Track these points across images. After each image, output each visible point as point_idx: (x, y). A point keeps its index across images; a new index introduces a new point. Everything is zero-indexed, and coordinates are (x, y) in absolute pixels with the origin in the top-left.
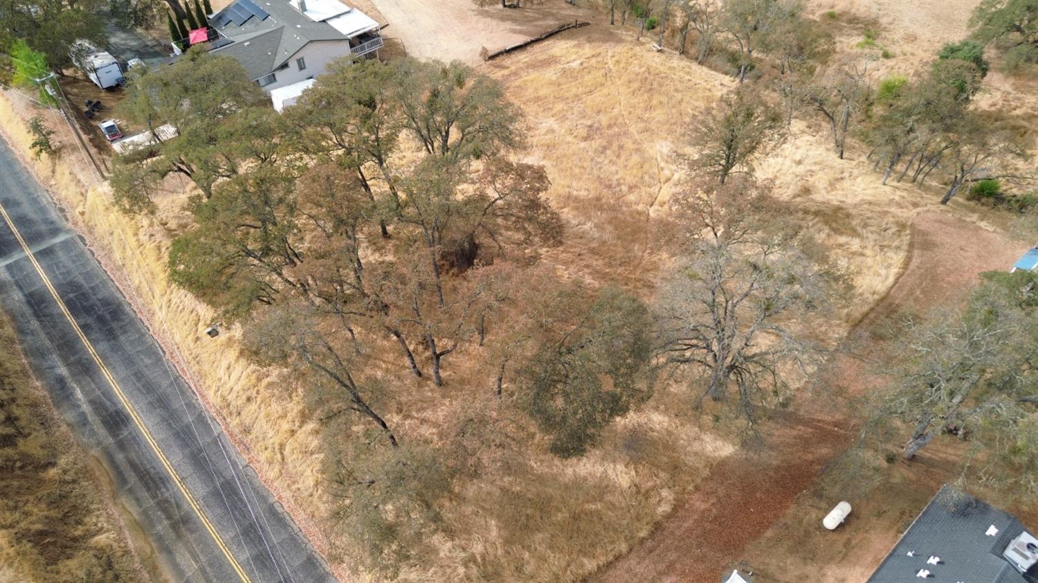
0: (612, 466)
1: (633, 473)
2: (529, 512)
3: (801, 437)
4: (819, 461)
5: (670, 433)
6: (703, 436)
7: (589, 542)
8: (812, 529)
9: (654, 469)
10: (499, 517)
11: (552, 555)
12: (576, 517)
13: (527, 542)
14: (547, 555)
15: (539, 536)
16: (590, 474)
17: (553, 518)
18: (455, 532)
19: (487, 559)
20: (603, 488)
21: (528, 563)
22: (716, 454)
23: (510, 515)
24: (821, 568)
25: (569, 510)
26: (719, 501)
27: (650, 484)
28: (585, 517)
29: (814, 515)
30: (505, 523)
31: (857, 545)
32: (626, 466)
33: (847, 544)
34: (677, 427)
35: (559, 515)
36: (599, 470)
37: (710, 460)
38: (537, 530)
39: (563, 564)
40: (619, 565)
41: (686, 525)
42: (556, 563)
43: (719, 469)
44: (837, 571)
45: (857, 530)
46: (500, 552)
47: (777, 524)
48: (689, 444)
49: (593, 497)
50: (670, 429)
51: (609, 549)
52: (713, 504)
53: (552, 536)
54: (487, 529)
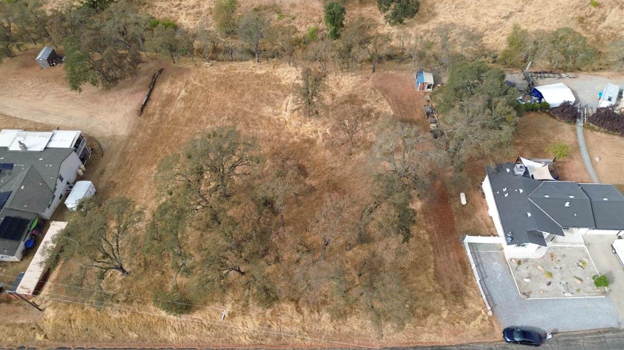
4: (441, 187)
7: (423, 265)
8: (462, 208)
11: (420, 277)
13: (410, 281)
26: (434, 221)
29: (458, 204)
31: (474, 202)
33: (472, 205)
38: (408, 275)
39: (426, 277)
40: (437, 263)
41: (436, 236)
42: (424, 279)
44: (478, 214)
45: (470, 198)
47: (454, 215)
51: (430, 261)
52: (434, 224)
53: (413, 272)
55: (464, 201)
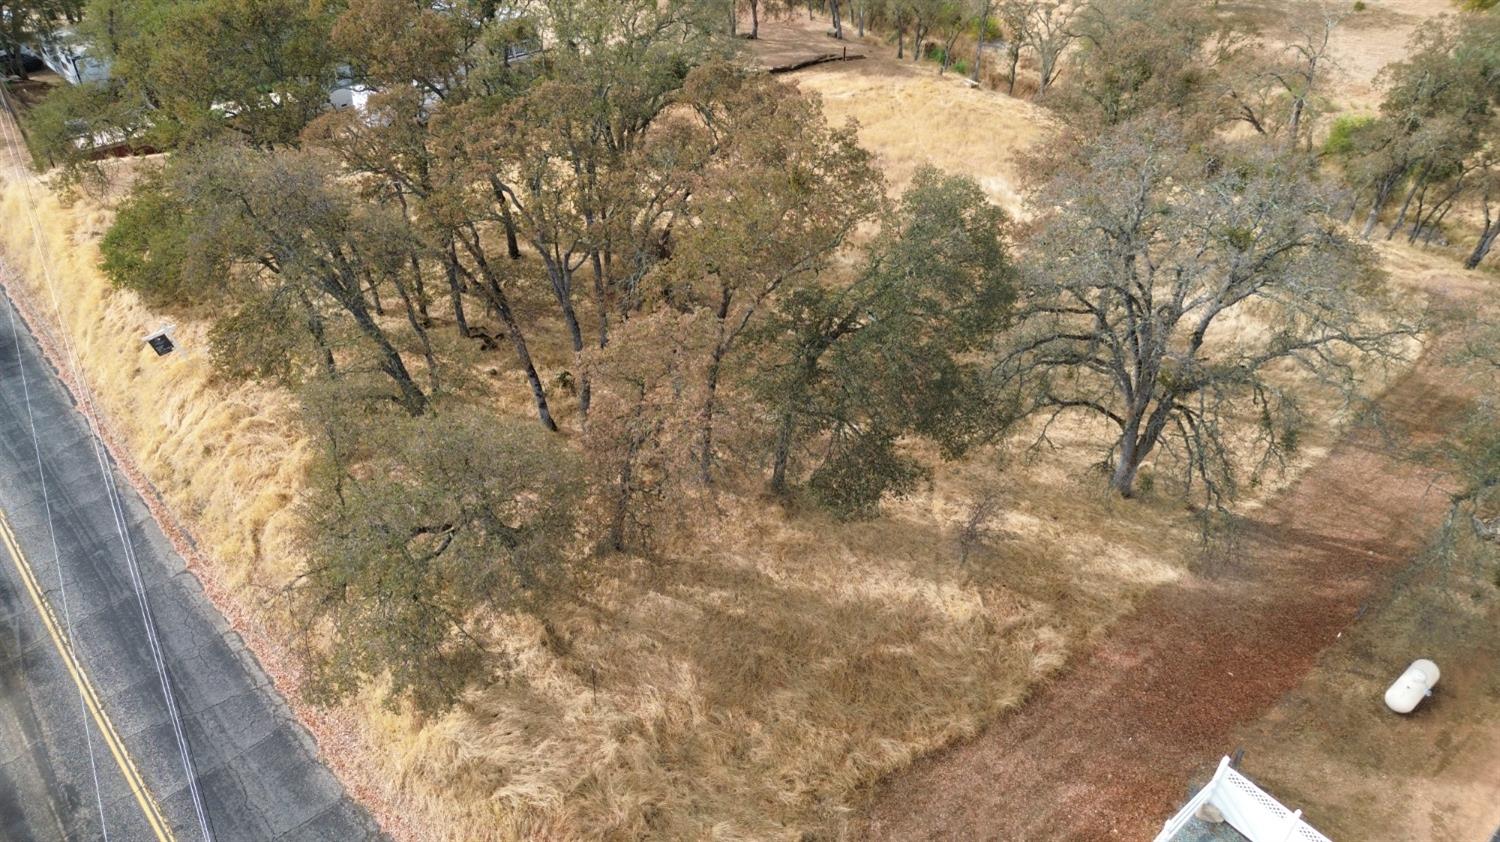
0: (933, 587)
1: (979, 599)
2: (761, 652)
3: (1306, 563)
4: (1350, 601)
5: (1046, 544)
6: (1110, 550)
7: (892, 710)
8: (1364, 713)
9: (1018, 597)
10: (698, 657)
11: (814, 730)
12: (861, 667)
13: (758, 705)
14: (800, 730)
15: (783, 696)
16: (889, 596)
17: (814, 666)
18: (602, 678)
19: (669, 730)
20: (915, 623)
21: (759, 743)
22: (1142, 579)
23: (723, 654)
24: (1400, 784)
25: (848, 655)
26: (1159, 655)
27: (1012, 620)
28: (882, 668)
29: (1362, 689)
30: (708, 667)
31: (1463, 744)
32: (964, 586)
33: (1443, 741)
34: (1058, 535)
35: (827, 660)
36: (907, 591)
37: (1131, 588)
38: (781, 684)
39: (836, 746)
40: (961, 756)
41: (1096, 692)
42: (821, 745)
43: (1153, 604)
44: (1435, 791)
45: (1457, 718)
46: (698, 719)
47: (1289, 701)
48: (1085, 562)
49: (897, 633)
50: (1044, 536)
51: (935, 725)
52: (1147, 660)
53: (812, 697)
54: (671, 676)
55: (1407, 690)
